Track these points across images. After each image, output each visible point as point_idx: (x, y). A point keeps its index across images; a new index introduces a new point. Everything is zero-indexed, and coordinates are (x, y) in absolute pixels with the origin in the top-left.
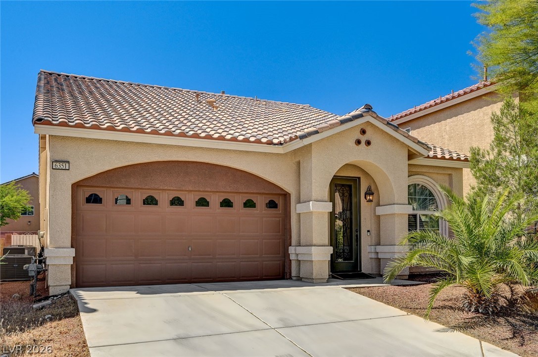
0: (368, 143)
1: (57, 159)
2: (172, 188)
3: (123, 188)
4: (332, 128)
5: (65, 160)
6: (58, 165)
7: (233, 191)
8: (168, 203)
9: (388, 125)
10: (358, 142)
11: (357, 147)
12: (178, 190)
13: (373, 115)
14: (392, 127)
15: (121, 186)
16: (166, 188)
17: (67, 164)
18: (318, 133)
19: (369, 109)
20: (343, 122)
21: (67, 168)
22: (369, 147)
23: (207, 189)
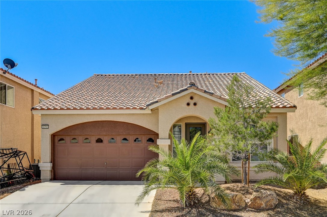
0: (195, 104)
1: (44, 124)
2: (95, 134)
3: (73, 135)
4: (167, 99)
5: (47, 124)
6: (44, 127)
7: (127, 134)
8: (95, 141)
9: (205, 93)
10: (188, 104)
11: (188, 107)
12: (98, 135)
13: (194, 88)
14: (208, 93)
15: (72, 134)
16: (92, 134)
17: (48, 126)
18: (158, 102)
19: (193, 84)
20: (173, 95)
21: (48, 128)
22: (197, 106)
23: (113, 134)
